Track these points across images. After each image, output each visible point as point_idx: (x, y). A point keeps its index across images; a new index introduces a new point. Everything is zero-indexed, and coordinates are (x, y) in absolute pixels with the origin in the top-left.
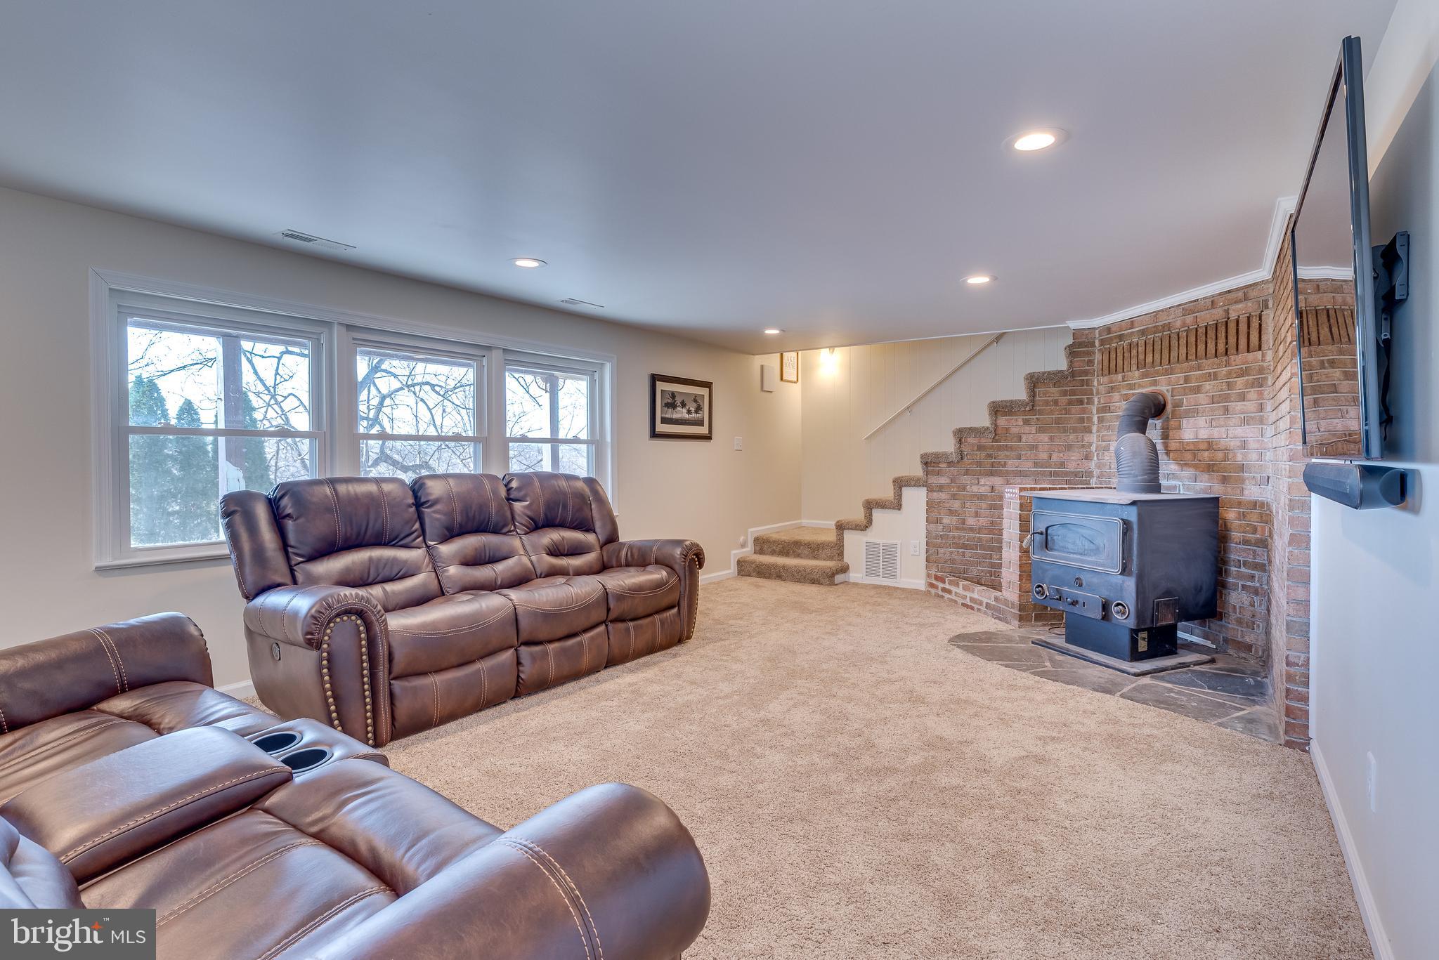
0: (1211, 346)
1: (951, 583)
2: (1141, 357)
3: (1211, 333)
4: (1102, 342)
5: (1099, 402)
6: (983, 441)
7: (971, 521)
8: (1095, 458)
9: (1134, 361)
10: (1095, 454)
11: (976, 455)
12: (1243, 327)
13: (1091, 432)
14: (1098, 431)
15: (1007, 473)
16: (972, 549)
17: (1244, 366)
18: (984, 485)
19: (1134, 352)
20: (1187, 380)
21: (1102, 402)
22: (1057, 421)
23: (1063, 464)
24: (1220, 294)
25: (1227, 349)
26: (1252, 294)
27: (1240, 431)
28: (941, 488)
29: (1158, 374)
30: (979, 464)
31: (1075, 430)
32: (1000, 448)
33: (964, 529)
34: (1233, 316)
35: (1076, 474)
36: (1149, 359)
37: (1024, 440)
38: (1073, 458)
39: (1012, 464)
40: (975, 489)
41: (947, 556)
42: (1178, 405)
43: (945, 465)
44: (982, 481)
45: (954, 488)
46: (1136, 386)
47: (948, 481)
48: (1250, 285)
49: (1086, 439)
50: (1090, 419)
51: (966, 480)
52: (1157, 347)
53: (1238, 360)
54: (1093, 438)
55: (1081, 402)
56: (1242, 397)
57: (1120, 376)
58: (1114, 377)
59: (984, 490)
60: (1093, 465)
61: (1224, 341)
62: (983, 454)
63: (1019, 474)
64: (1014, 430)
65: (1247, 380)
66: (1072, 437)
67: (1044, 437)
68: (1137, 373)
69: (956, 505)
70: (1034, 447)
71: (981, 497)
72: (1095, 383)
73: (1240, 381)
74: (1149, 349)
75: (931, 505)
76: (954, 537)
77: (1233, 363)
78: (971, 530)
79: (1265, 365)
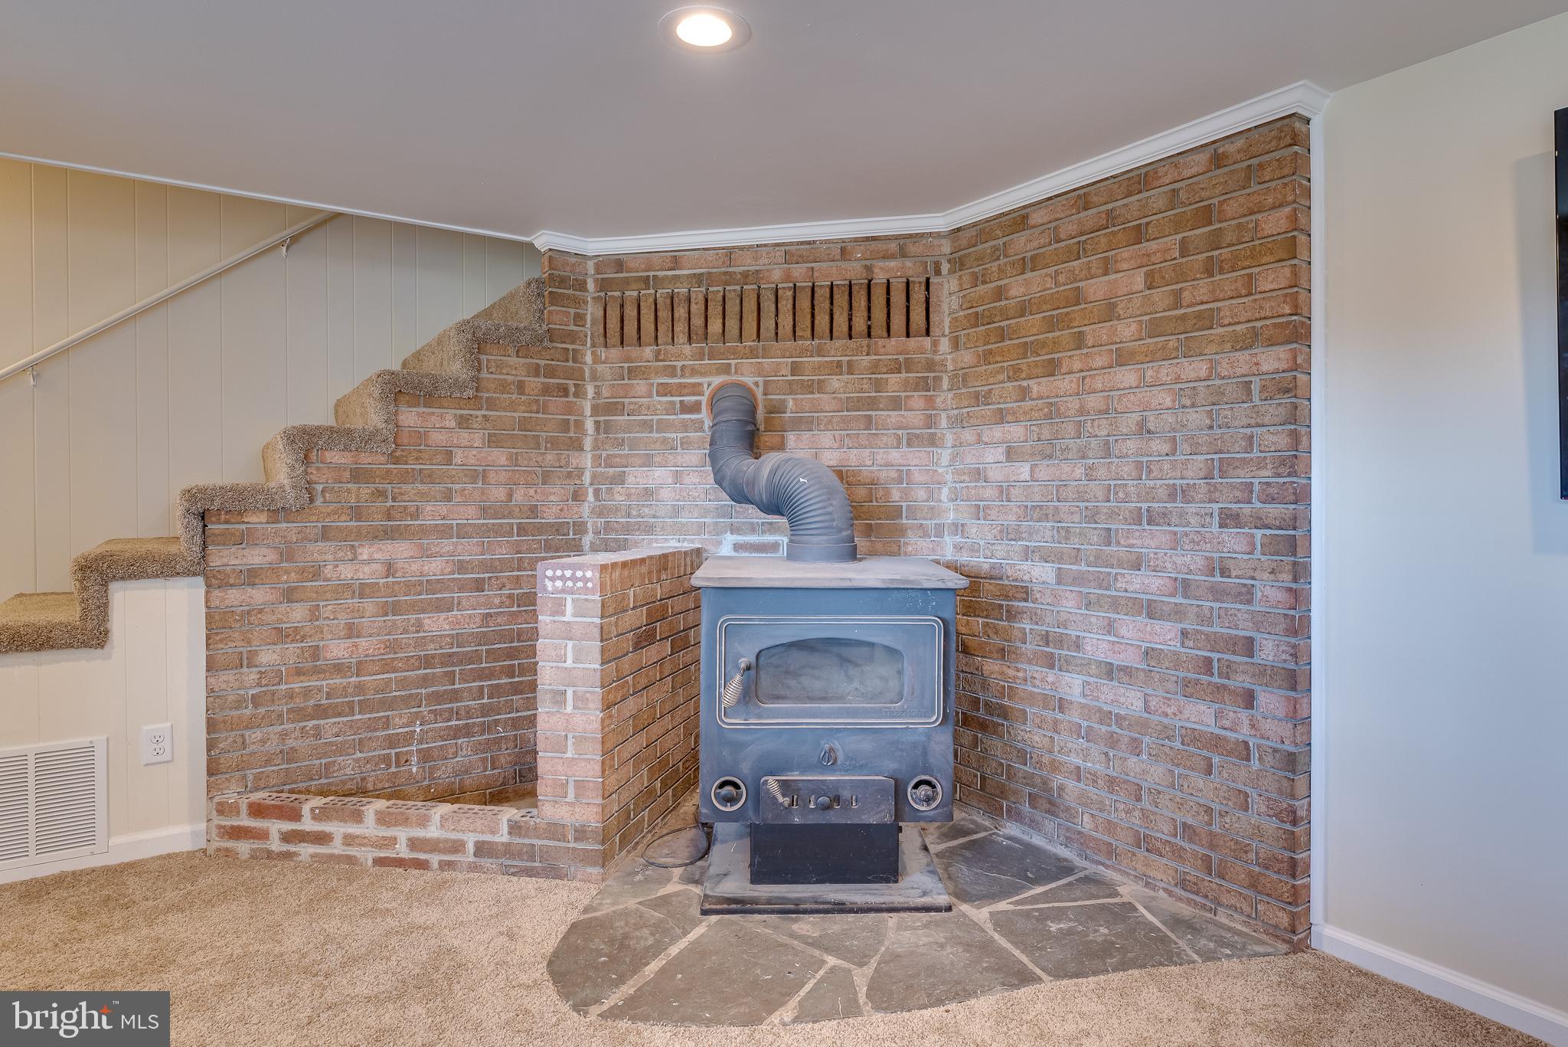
0: (841, 319)
1: (321, 815)
2: (697, 321)
3: (841, 300)
4: (604, 285)
5: (598, 394)
6: (365, 459)
7: (337, 650)
8: (591, 497)
9: (681, 328)
10: (591, 491)
11: (348, 491)
12: (898, 298)
13: (582, 450)
14: (596, 448)
15: (424, 532)
16: (340, 715)
17: (901, 358)
18: (370, 561)
19: (681, 312)
20: (795, 369)
21: (605, 392)
22: (524, 425)
23: (533, 511)
24: (856, 240)
25: (869, 327)
26: (912, 249)
27: (895, 455)
28: (252, 577)
29: (735, 354)
30: (357, 513)
31: (554, 444)
32: (405, 477)
33: (317, 671)
34: (880, 278)
35: (558, 528)
36: (715, 326)
37: (458, 460)
38: (552, 498)
39: (432, 513)
40: (347, 572)
41: (272, 746)
42: (775, 409)
43: (263, 518)
44: (365, 553)
45: (287, 572)
46: (687, 371)
47: (271, 556)
48: (911, 236)
49: (574, 462)
50: (579, 425)
51: (322, 552)
52: (733, 307)
53: (892, 347)
54: (587, 460)
55: (565, 392)
56: (896, 404)
57: (648, 351)
58: (633, 351)
59: (368, 573)
60: (586, 509)
61: (865, 314)
62: (366, 490)
63: (445, 532)
64: (438, 438)
65: (907, 380)
66: (550, 457)
67: (499, 456)
68: (687, 349)
69: (298, 613)
70: (478, 475)
71: (364, 590)
72: (589, 358)
73: (894, 379)
74: (715, 310)
75: (217, 624)
76: (291, 695)
77: (882, 350)
78: (339, 669)
79: (937, 358)
